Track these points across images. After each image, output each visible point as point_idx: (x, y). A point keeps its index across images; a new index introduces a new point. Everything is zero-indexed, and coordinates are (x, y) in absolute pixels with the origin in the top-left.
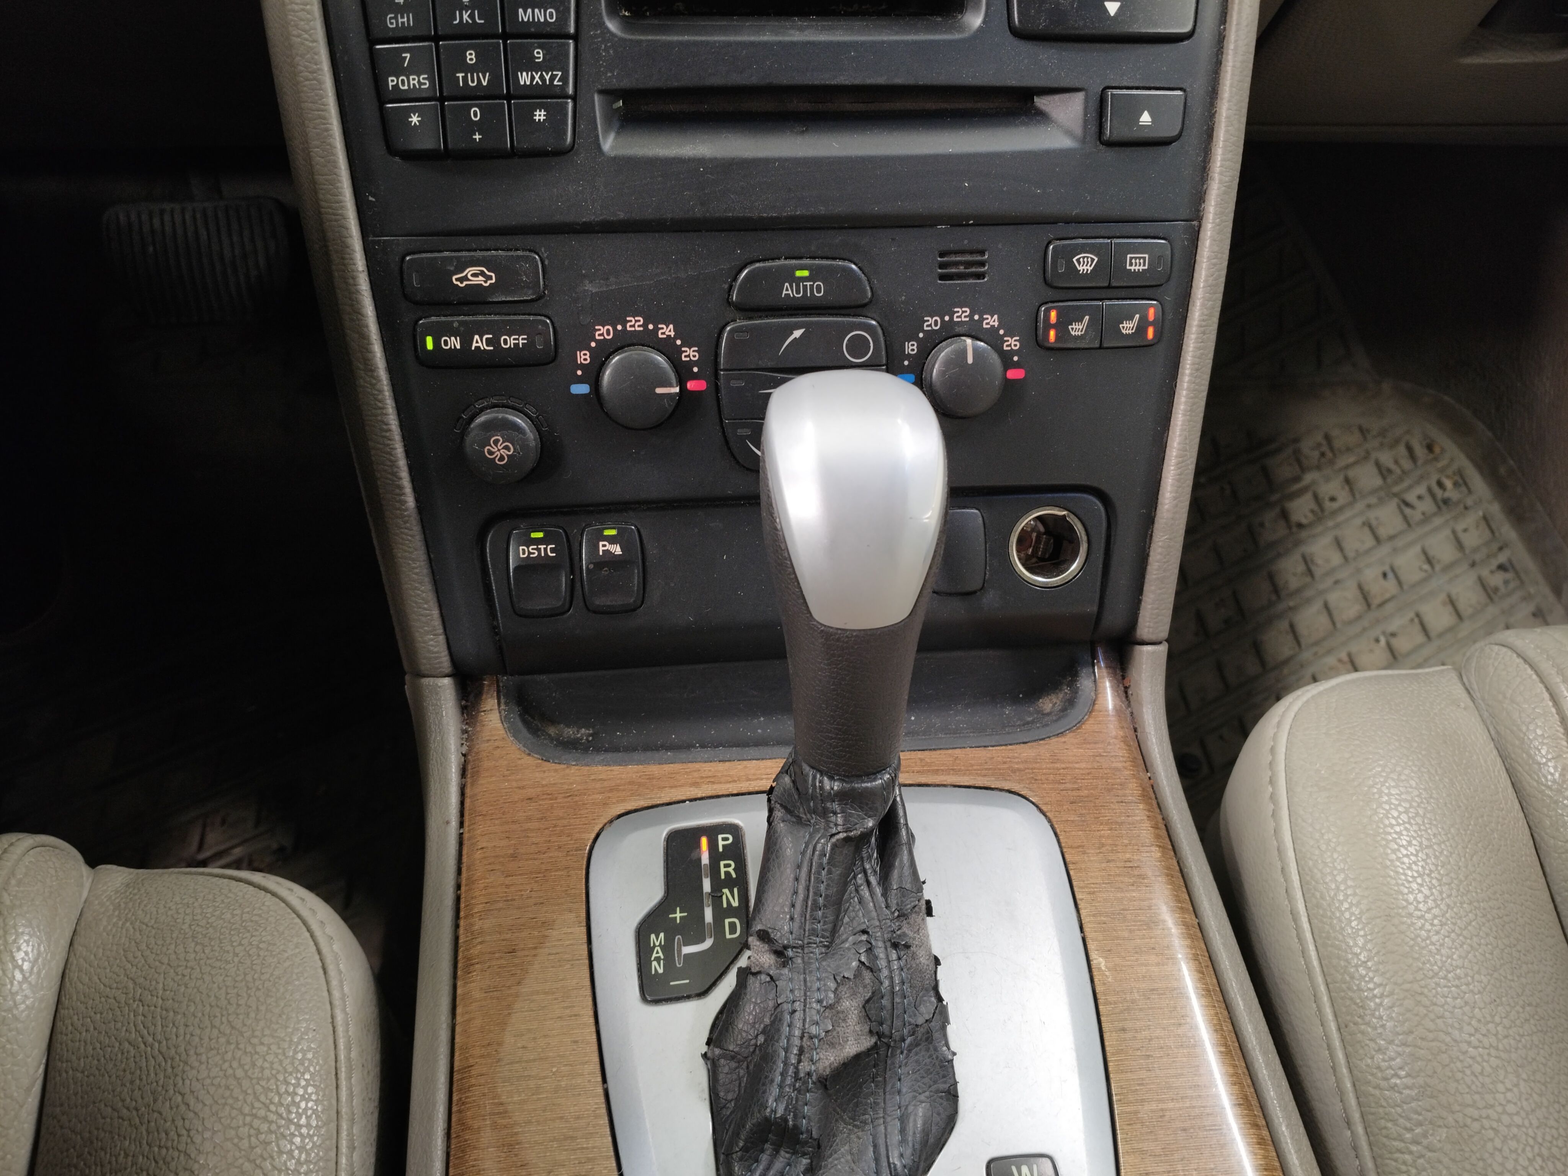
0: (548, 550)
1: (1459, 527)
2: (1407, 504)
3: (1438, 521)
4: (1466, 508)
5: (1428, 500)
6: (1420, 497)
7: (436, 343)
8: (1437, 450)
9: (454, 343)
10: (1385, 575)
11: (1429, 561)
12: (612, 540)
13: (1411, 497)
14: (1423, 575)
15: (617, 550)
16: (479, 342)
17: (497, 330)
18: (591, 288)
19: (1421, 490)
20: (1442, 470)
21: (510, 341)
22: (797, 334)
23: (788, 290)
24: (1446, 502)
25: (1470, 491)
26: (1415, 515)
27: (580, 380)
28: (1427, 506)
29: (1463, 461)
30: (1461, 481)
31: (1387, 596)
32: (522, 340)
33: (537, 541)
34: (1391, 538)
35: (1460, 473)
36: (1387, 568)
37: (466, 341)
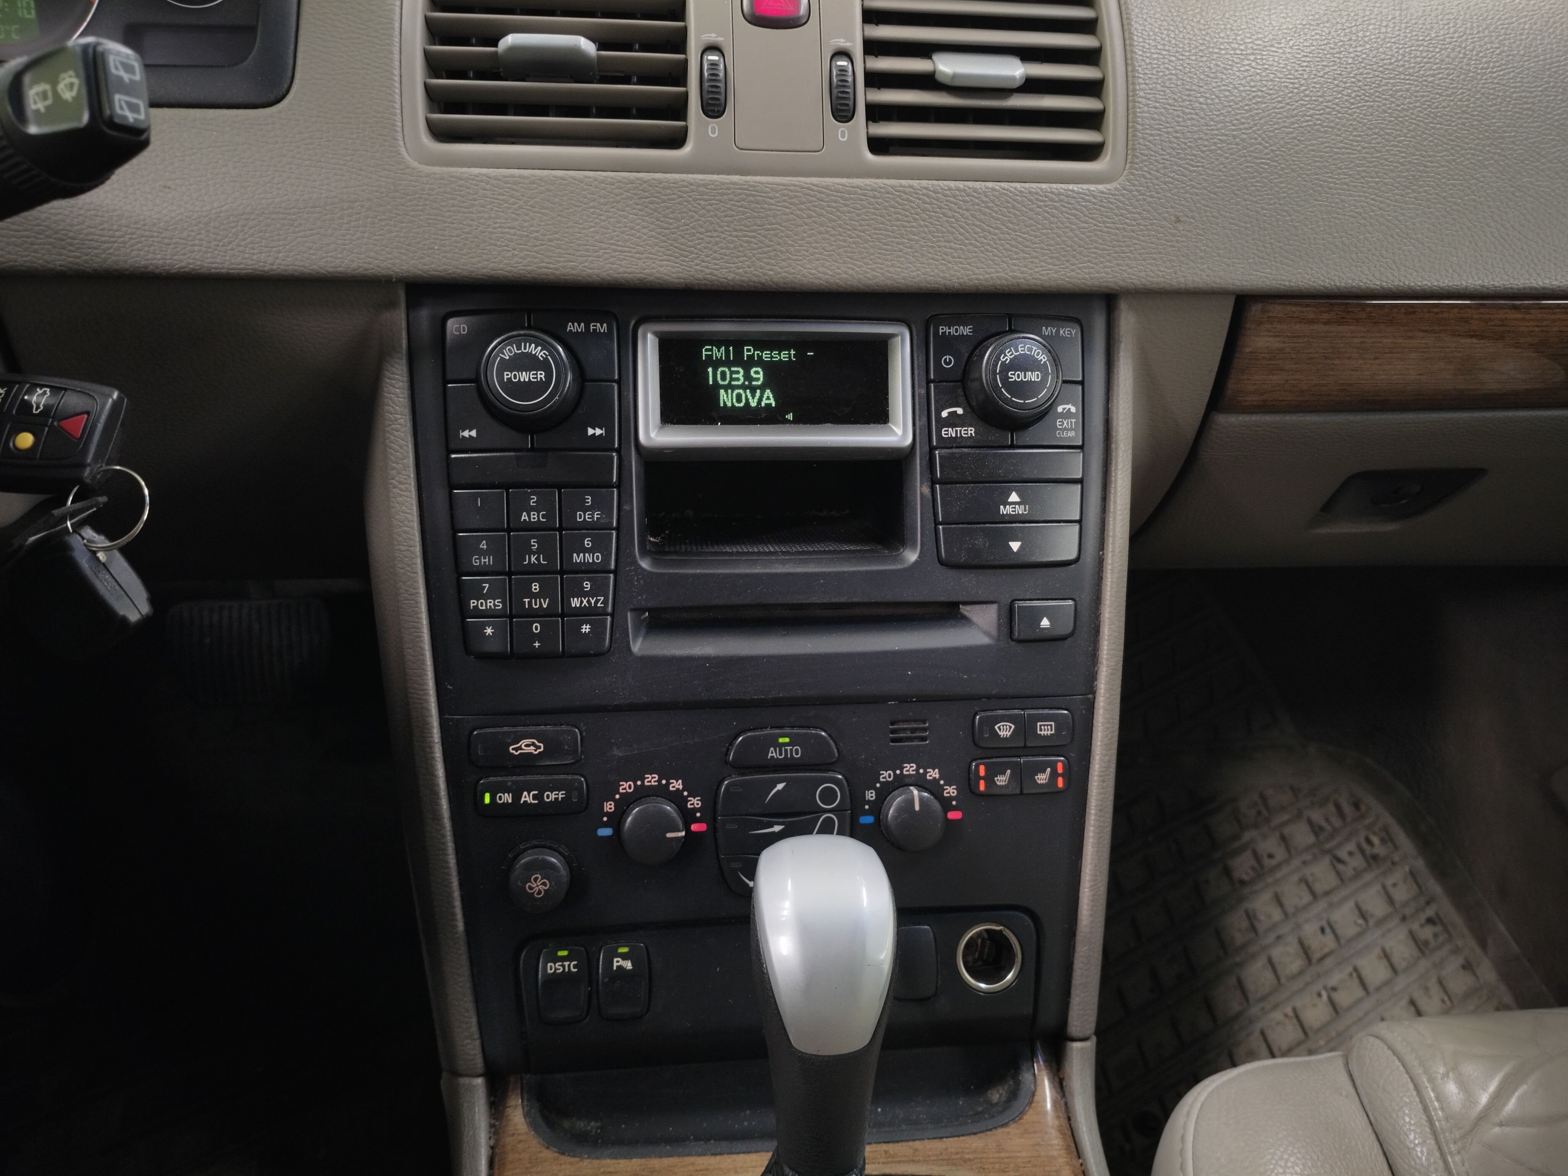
0: (571, 966)
1: (1389, 882)
2: (1339, 860)
3: (1368, 877)
4: (1393, 863)
5: (1359, 857)
6: (1350, 854)
7: (493, 798)
8: (1363, 808)
9: (507, 798)
10: (1323, 930)
11: (1363, 915)
12: (624, 957)
13: (1342, 853)
14: (1357, 929)
15: (628, 965)
16: (527, 797)
17: (542, 789)
18: (617, 752)
19: (1351, 846)
20: (1369, 828)
21: (551, 796)
22: (780, 786)
23: (773, 753)
24: (1375, 857)
25: (1396, 847)
26: (1347, 871)
27: (605, 825)
28: (1357, 862)
29: (1387, 819)
30: (1387, 838)
31: (1326, 950)
32: (561, 795)
33: (563, 959)
34: (1327, 893)
35: (1386, 829)
36: (1324, 923)
37: (517, 797)
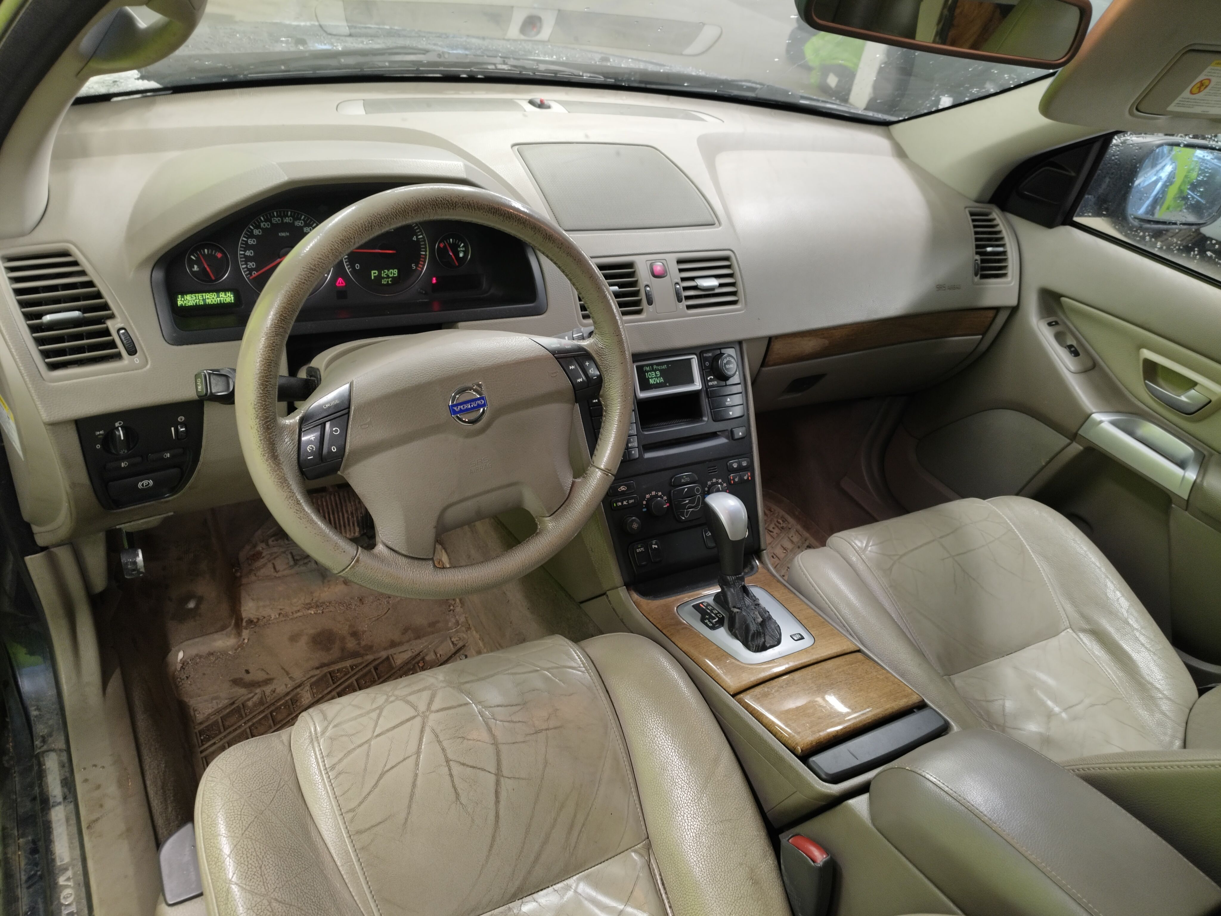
0: (642, 549)
1: (790, 536)
2: (771, 531)
3: (782, 535)
4: (790, 529)
5: (776, 528)
6: (773, 528)
7: (616, 505)
8: (772, 510)
9: (620, 504)
10: (773, 557)
11: (785, 549)
12: (655, 545)
13: (771, 529)
14: (784, 554)
15: (656, 546)
16: (625, 503)
17: (628, 499)
18: (644, 487)
19: (772, 525)
20: (777, 517)
21: (631, 501)
22: (686, 490)
23: (683, 481)
24: (782, 528)
25: (789, 523)
26: (774, 534)
27: (644, 508)
28: (776, 531)
29: (782, 513)
30: (785, 520)
31: (776, 564)
32: (633, 501)
33: (640, 548)
34: (770, 544)
35: (782, 517)
36: (773, 554)
37: (622, 503)
